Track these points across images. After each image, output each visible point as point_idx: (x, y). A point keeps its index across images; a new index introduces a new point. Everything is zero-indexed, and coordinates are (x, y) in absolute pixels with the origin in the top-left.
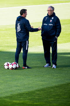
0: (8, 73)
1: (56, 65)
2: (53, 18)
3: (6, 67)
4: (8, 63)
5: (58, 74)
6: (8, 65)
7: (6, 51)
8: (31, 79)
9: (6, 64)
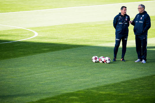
0: (96, 66)
1: (145, 60)
2: (143, 16)
3: (94, 61)
4: (96, 57)
5: (143, 67)
6: (96, 58)
7: (95, 46)
8: (117, 72)
9: (94, 58)
